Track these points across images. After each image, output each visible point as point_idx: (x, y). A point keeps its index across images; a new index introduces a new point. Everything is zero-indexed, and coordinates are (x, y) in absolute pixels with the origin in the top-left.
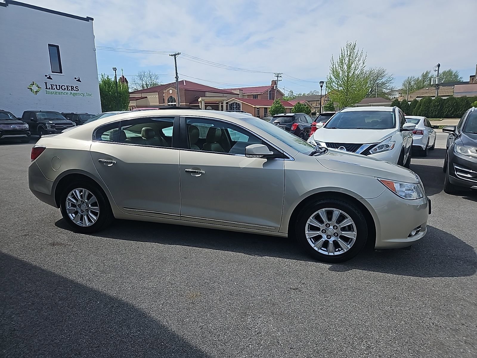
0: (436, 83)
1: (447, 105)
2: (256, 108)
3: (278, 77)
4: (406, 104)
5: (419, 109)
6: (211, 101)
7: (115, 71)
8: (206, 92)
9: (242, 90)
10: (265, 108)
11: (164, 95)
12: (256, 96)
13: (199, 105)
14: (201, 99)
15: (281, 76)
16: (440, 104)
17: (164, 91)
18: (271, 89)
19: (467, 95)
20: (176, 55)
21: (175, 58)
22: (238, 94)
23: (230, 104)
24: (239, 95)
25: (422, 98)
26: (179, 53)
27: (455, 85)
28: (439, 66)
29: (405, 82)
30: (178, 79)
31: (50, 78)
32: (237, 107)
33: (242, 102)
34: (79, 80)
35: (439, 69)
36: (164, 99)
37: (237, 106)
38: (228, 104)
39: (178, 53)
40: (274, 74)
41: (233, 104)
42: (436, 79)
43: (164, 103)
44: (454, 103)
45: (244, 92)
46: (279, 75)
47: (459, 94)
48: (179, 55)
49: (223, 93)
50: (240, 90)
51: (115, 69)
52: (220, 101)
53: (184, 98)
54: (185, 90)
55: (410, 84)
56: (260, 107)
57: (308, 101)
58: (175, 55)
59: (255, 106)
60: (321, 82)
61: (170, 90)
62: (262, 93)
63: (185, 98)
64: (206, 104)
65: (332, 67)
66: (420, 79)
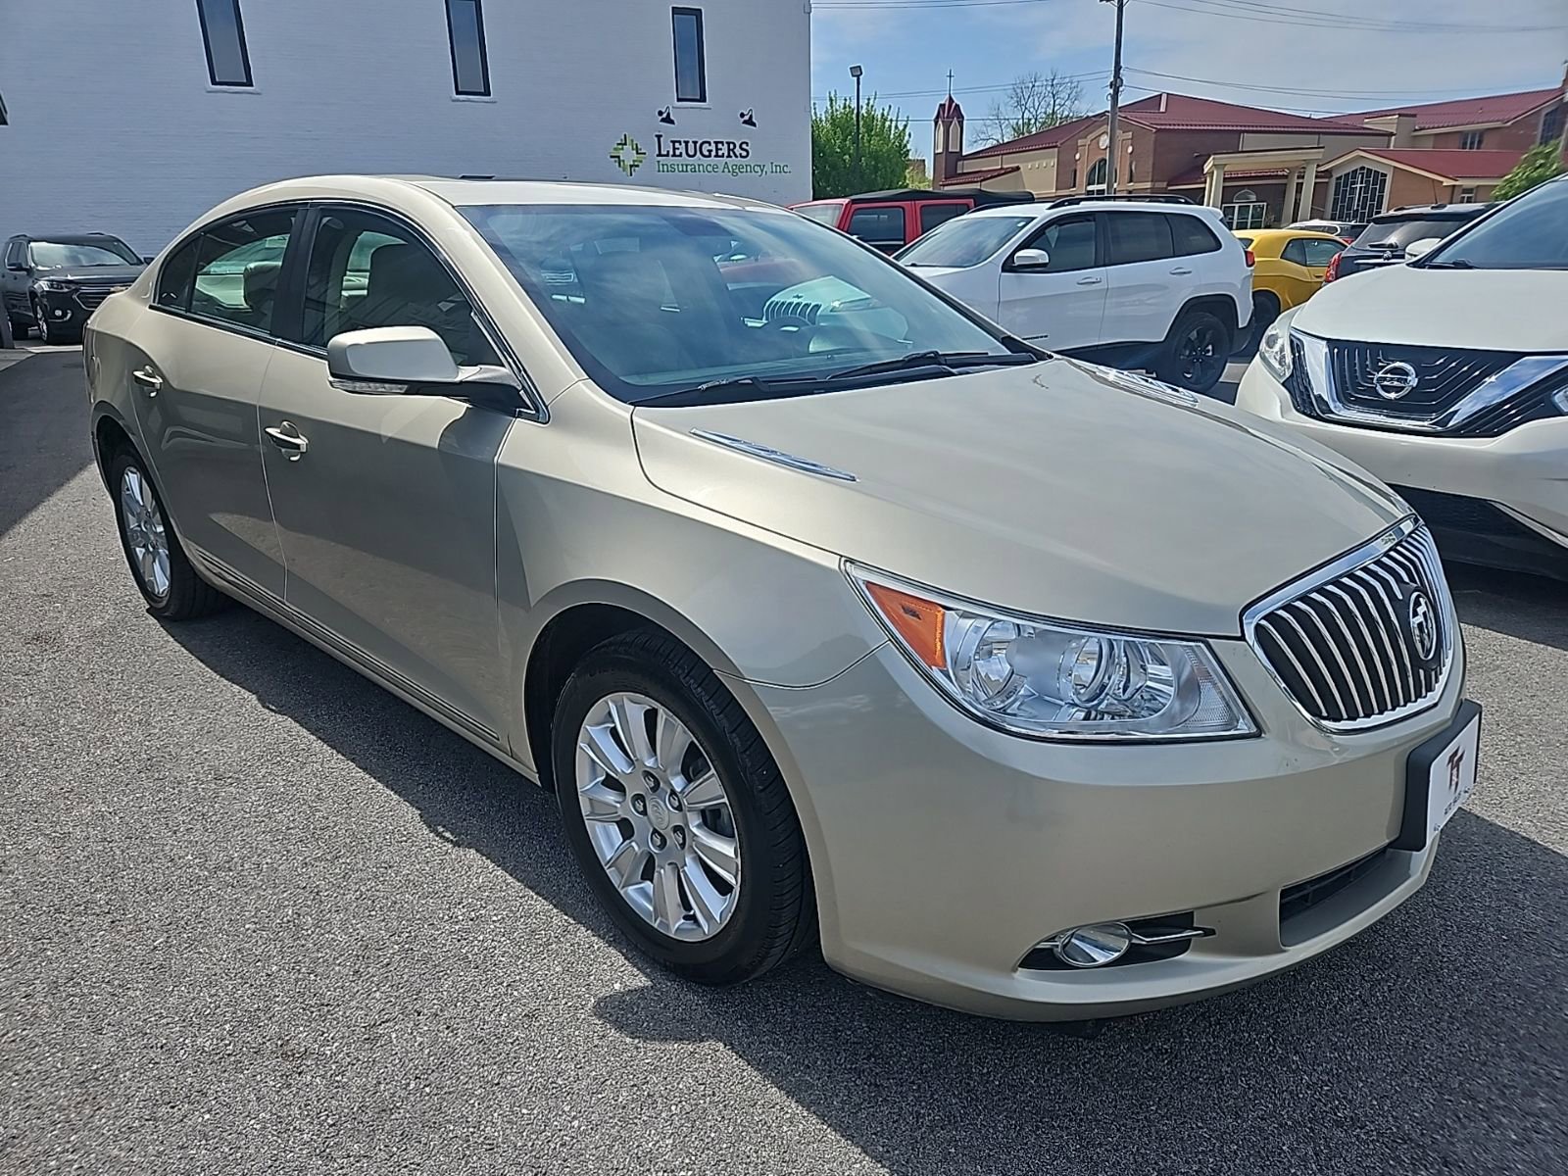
2: (1458, 191)
7: (855, 78)
8: (1246, 131)
11: (1077, 157)
12: (1473, 138)
14: (1214, 163)
17: (1080, 142)
22: (1392, 134)
23: (1340, 178)
24: (1393, 138)
31: (668, 120)
32: (1367, 188)
33: (1395, 168)
34: (750, 122)
36: (1075, 171)
37: (1368, 182)
38: (1332, 176)
41: (1354, 177)
43: (1074, 186)
45: (1418, 123)
49: (1319, 133)
50: (1400, 115)
51: (857, 72)
52: (1297, 164)
53: (1151, 162)
54: (1158, 130)
56: (1478, 186)
59: (1454, 183)
61: (1100, 135)
62: (1508, 125)
63: (1154, 164)
64: (1227, 184)
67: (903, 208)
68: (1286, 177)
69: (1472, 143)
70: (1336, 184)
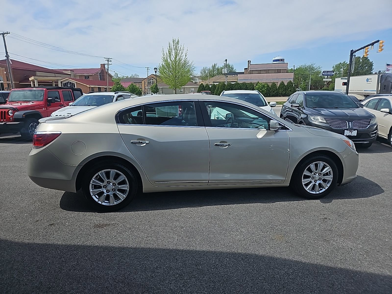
0: (226, 73)
1: (235, 88)
2: (91, 88)
3: (108, 61)
4: (209, 87)
5: (218, 91)
6: (44, 80)
8: (36, 71)
9: (74, 71)
10: (98, 87)
12: (87, 77)
13: (31, 84)
14: (33, 78)
15: (111, 61)
16: (230, 87)
18: (101, 72)
19: (245, 82)
20: (5, 34)
21: (4, 37)
22: (70, 75)
23: (64, 84)
25: (219, 83)
26: (8, 33)
27: (238, 75)
28: (226, 60)
29: (202, 71)
30: (9, 58)
33: (76, 82)
35: (226, 63)
37: (71, 85)
38: (62, 83)
39: (6, 32)
40: (105, 58)
41: (67, 83)
42: (226, 70)
44: (239, 87)
45: (75, 73)
46: (109, 59)
47: (241, 81)
48: (8, 34)
50: (70, 71)
52: (54, 80)
55: (205, 72)
56: (94, 87)
57: (134, 83)
58: (3, 34)
59: (89, 86)
60: (155, 69)
62: (93, 75)
63: (14, 77)
64: (39, 83)
65: (163, 57)
66: (211, 69)
67: (58, 91)
68: (52, 83)
69: (87, 78)
70: (64, 85)
